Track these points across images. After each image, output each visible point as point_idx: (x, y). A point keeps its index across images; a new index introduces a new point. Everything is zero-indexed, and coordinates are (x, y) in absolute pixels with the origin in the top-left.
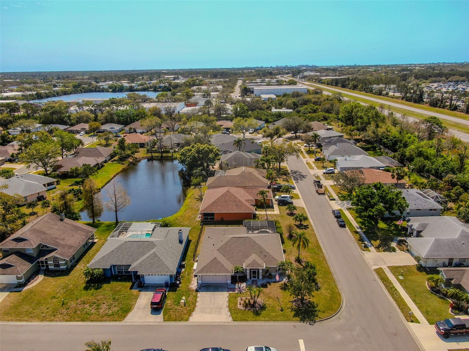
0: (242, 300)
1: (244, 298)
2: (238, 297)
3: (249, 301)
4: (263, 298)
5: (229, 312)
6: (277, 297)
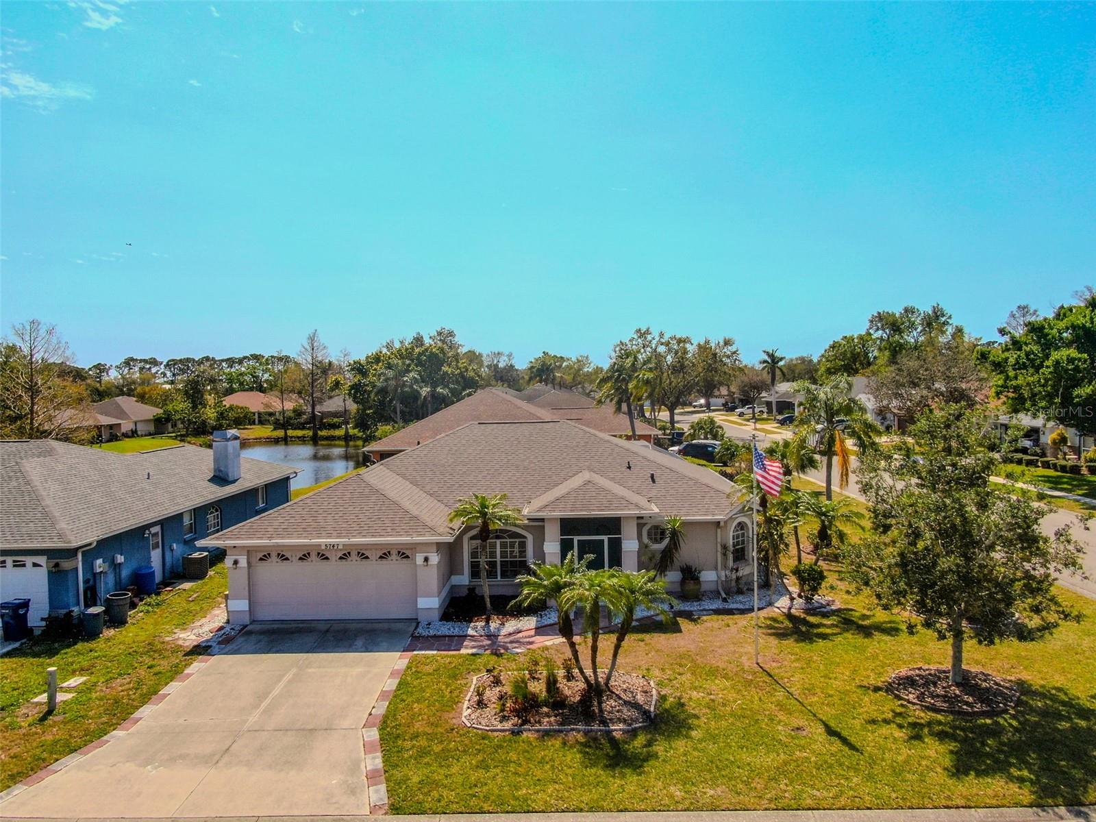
0: (497, 683)
1: (513, 675)
2: (476, 670)
3: (552, 683)
4: (656, 673)
5: (379, 754)
6: (761, 667)
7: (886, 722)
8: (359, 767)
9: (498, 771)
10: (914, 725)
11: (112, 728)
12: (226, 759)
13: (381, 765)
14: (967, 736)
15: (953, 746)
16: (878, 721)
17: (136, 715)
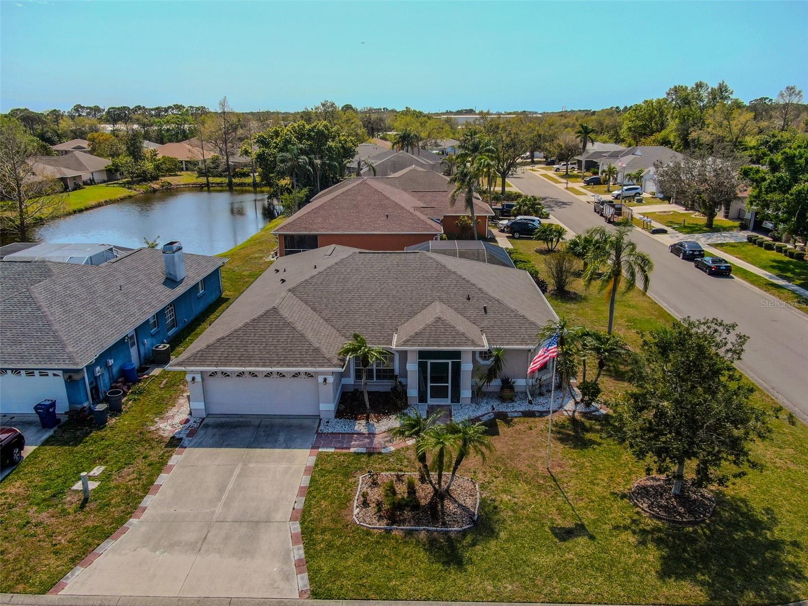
0: (375, 484)
1: (386, 476)
2: (361, 469)
3: (412, 490)
4: (480, 475)
5: (301, 546)
6: (550, 472)
7: (626, 528)
8: (289, 556)
9: (377, 564)
10: (643, 532)
11: (129, 516)
12: (205, 547)
13: (303, 556)
14: (674, 542)
15: (665, 552)
16: (620, 527)
17: (142, 505)
